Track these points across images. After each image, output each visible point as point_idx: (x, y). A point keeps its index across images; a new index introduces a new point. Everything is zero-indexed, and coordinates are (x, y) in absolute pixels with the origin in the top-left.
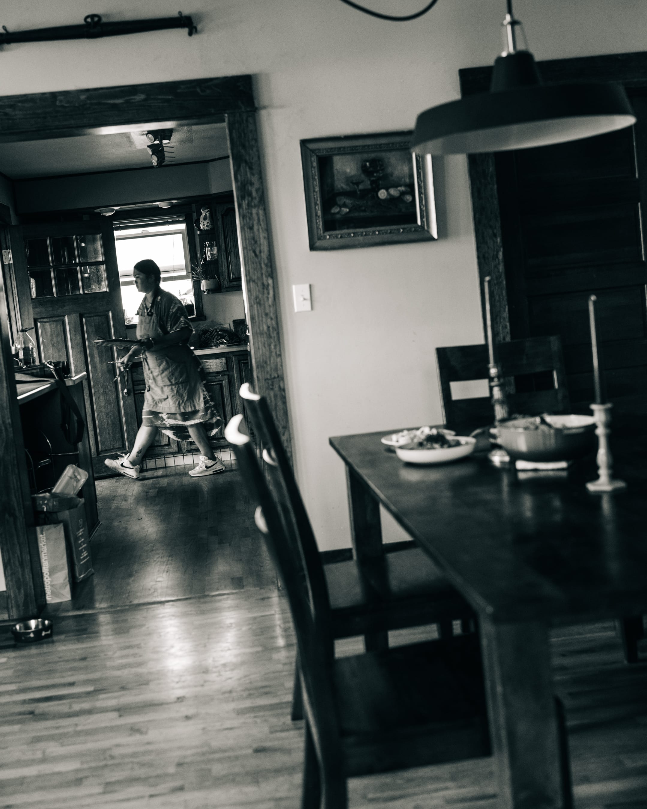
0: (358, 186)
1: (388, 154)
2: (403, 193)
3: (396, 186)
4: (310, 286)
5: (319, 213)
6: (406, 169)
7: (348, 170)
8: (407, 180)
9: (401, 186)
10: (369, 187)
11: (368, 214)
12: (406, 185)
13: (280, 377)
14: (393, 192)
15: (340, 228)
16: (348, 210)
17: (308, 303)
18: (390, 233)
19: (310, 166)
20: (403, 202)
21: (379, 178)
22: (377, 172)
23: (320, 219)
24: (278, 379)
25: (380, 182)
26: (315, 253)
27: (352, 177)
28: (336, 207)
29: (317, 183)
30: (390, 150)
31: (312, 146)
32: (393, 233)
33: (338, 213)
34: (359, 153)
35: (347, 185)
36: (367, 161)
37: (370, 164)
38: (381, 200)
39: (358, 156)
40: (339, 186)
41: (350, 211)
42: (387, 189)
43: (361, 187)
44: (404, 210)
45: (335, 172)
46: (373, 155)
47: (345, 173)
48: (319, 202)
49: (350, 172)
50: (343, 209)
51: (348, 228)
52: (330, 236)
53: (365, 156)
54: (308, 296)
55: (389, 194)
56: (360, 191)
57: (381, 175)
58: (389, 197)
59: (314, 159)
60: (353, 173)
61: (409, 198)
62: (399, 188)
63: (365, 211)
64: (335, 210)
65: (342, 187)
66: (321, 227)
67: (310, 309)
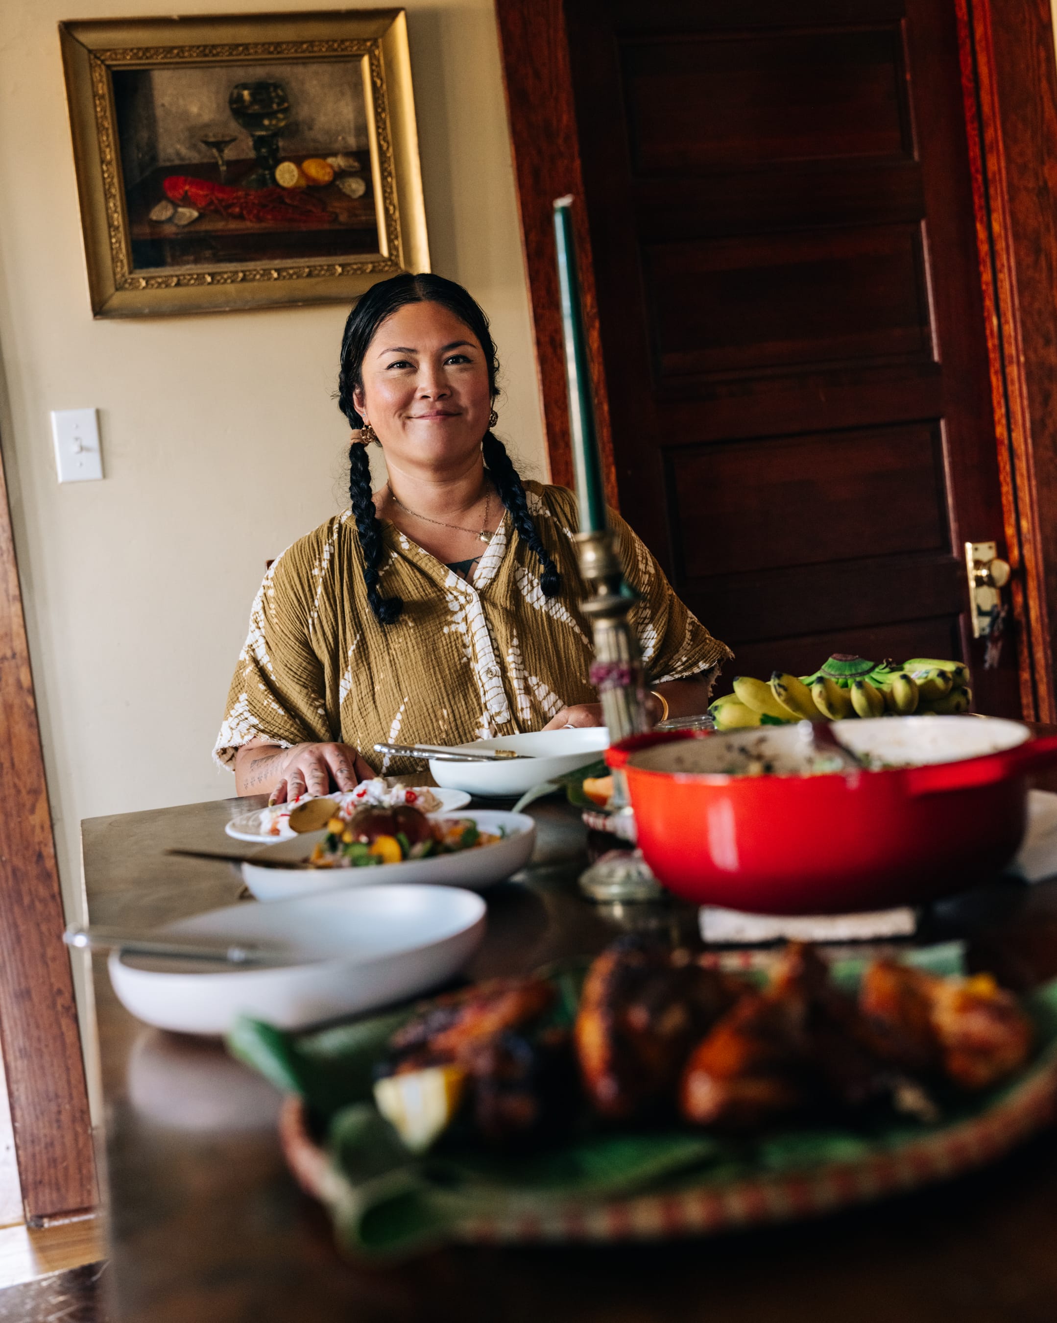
0: (221, 151)
1: (300, 70)
2: (340, 174)
3: (322, 154)
4: (98, 413)
5: (118, 219)
6: (347, 111)
7: (194, 109)
8: (352, 141)
9: (334, 154)
10: (252, 154)
11: (249, 225)
12: (348, 154)
13: (18, 656)
14: (316, 170)
15: (176, 261)
16: (195, 214)
17: (94, 458)
18: (310, 275)
19: (89, 94)
20: (344, 196)
21: (277, 133)
22: (272, 115)
23: (121, 235)
24: (13, 663)
25: (281, 144)
26: (107, 326)
27: (206, 126)
28: (164, 203)
29: (111, 137)
30: (305, 61)
31: (89, 38)
32: (318, 275)
33: (170, 220)
34: (228, 64)
35: (193, 147)
36: (245, 86)
37: (251, 95)
38: (284, 189)
39: (220, 73)
40: (170, 151)
41: (201, 217)
42: (298, 161)
43: (229, 153)
44: (343, 218)
45: (159, 112)
46: (259, 72)
47: (184, 115)
48: (115, 191)
49: (199, 115)
50: (181, 210)
51: (196, 261)
52: (147, 280)
53: (240, 74)
54: (92, 440)
55: (303, 174)
56: (228, 163)
57: (282, 124)
58: (303, 183)
59: (100, 76)
60: (206, 117)
61: (356, 187)
62: (330, 160)
63: (240, 217)
64: (161, 212)
65: (178, 154)
66: (123, 256)
67: (98, 474)
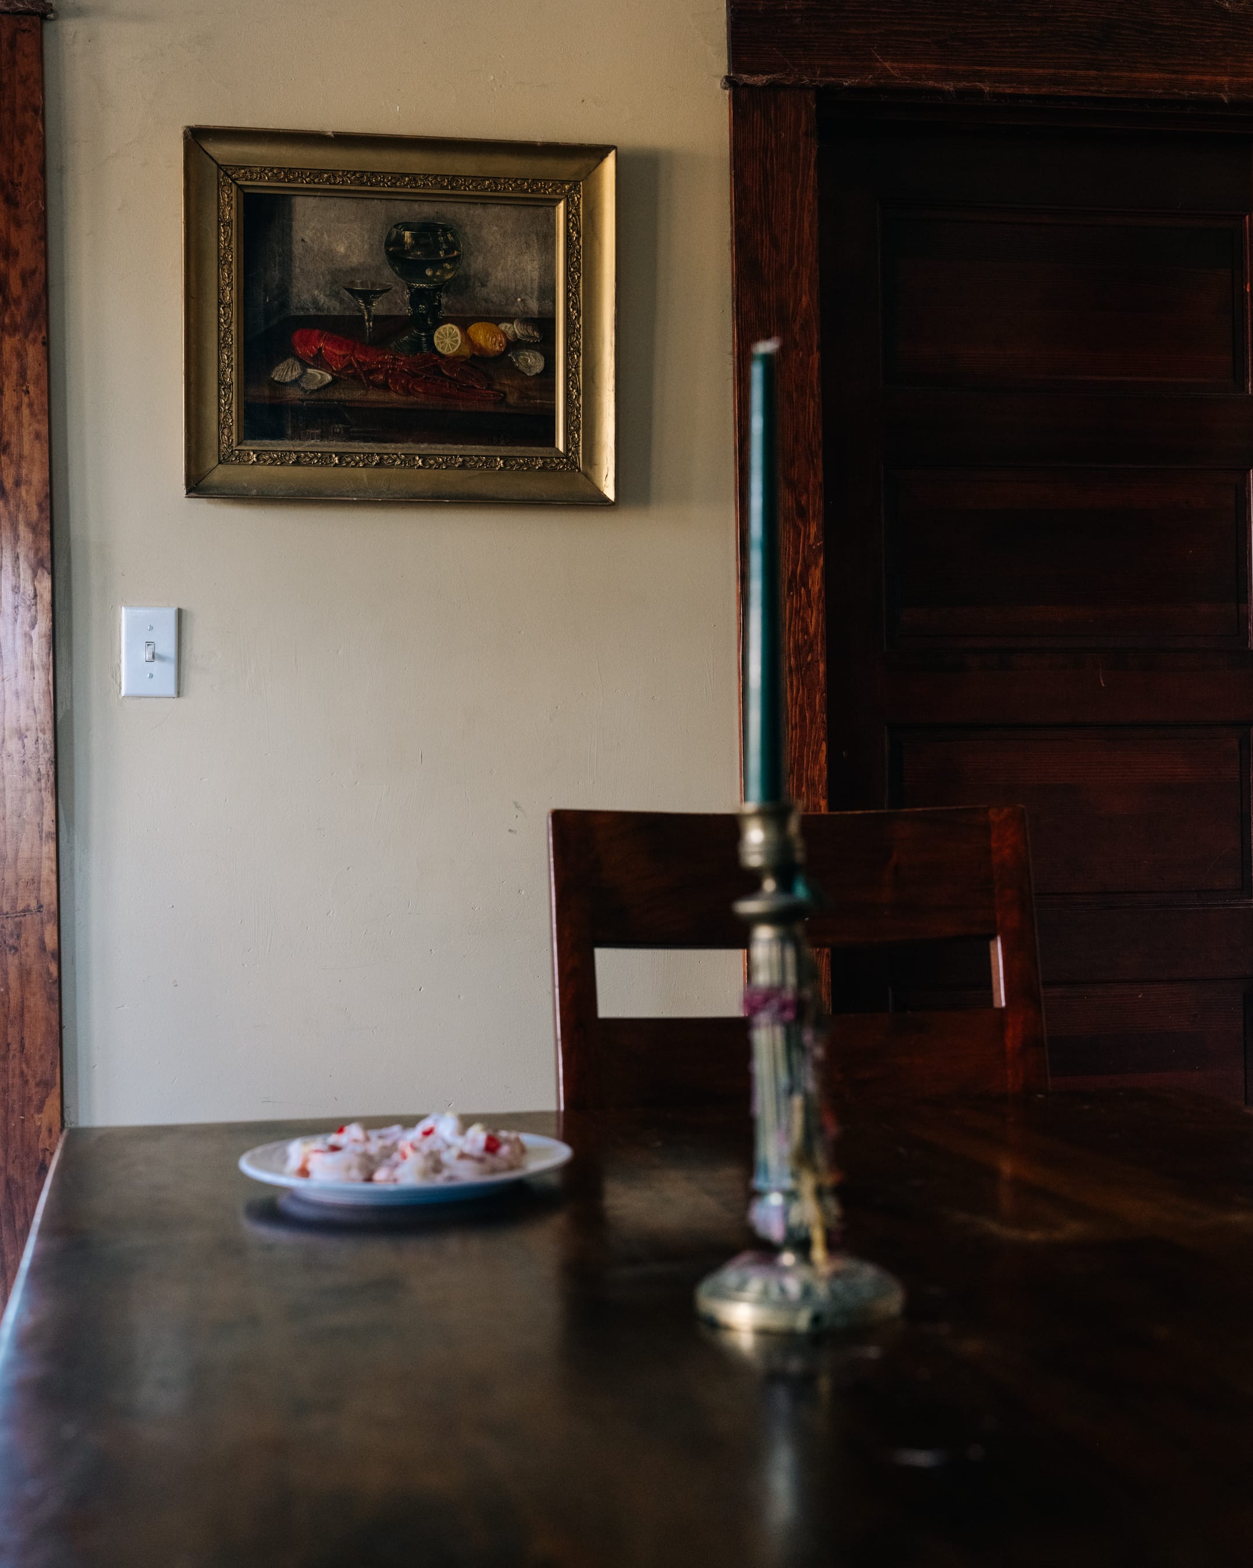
0: (368, 303)
1: (477, 211)
2: (514, 345)
3: (495, 318)
4: (180, 612)
5: (231, 376)
6: (532, 268)
7: (342, 249)
8: (534, 305)
9: (511, 320)
10: (407, 311)
11: (394, 398)
12: (527, 320)
13: (44, 909)
14: (484, 336)
15: (298, 435)
16: (329, 378)
17: (167, 672)
18: (463, 466)
19: (214, 217)
20: (516, 372)
21: (442, 287)
22: (437, 264)
23: (233, 396)
24: (37, 918)
25: (444, 301)
26: (203, 507)
27: (354, 270)
28: (290, 360)
29: (234, 274)
30: (485, 201)
31: (221, 151)
32: (473, 468)
33: (296, 382)
34: (388, 197)
35: (335, 295)
36: (407, 226)
37: (413, 236)
38: (442, 356)
39: (379, 207)
40: (305, 296)
41: (335, 381)
42: (464, 326)
43: (378, 307)
44: (512, 399)
45: (297, 249)
46: (427, 210)
47: (329, 255)
48: (232, 340)
49: (346, 256)
50: (310, 371)
51: (322, 437)
52: (259, 454)
53: (402, 210)
54: (167, 646)
55: (468, 339)
56: (376, 319)
57: (448, 277)
58: (467, 351)
59: (230, 197)
60: (355, 260)
61: (533, 362)
62: (503, 326)
63: (385, 387)
64: (286, 372)
65: (315, 302)
66: (233, 420)
67: (171, 690)
